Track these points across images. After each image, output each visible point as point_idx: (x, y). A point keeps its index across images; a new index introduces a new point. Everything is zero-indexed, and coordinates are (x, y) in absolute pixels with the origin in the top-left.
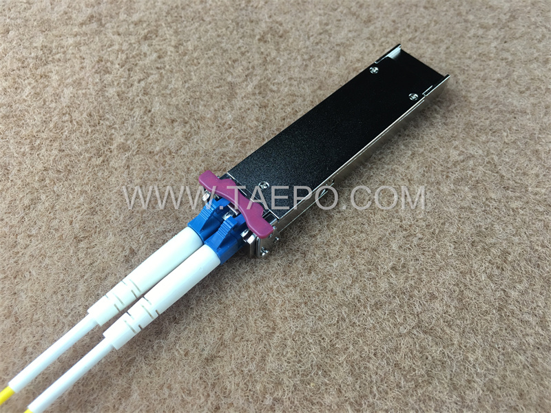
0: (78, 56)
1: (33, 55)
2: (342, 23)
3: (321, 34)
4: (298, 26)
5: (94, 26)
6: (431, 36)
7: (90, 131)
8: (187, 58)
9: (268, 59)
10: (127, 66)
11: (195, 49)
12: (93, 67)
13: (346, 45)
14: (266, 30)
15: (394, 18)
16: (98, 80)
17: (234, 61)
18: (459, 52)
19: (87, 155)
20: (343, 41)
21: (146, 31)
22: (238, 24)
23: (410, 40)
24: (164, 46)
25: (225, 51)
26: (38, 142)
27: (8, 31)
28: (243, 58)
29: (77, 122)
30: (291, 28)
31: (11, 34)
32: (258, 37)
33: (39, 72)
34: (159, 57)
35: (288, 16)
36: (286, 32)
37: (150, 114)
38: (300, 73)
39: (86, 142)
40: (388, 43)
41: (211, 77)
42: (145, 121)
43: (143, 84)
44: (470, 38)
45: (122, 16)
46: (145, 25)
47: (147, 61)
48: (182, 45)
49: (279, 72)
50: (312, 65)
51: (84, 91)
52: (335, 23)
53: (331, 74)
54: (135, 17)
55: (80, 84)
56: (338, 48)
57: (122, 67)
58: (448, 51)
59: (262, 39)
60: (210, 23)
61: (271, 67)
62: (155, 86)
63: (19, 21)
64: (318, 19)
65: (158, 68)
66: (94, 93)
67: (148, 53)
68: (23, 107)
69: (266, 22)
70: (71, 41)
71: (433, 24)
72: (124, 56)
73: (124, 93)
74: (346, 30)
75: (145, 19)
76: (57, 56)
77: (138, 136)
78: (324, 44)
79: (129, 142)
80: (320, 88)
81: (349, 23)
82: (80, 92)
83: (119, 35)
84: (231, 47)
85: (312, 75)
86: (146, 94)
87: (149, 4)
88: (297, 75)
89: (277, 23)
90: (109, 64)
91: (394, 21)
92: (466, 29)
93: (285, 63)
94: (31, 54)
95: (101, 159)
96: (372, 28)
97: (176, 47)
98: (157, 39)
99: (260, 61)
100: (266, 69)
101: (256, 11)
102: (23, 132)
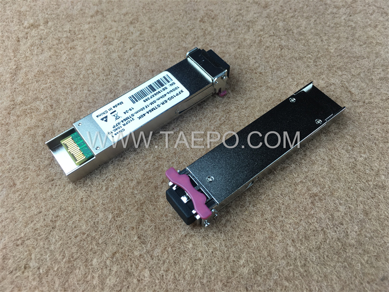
0: (92, 35)
1: (65, 36)
2: (250, 9)
3: (237, 16)
4: (223, 12)
5: (100, 17)
6: (305, 14)
7: (105, 79)
8: (157, 34)
9: (206, 32)
10: (122, 40)
11: (162, 28)
12: (102, 42)
13: (253, 22)
14: (203, 15)
15: (282, 4)
16: (105, 49)
17: (186, 34)
18: (322, 23)
19: (105, 92)
20: (252, 19)
21: (131, 19)
22: (186, 12)
23: (292, 17)
24: (143, 27)
25: (180, 29)
26: (75, 86)
27: (47, 22)
28: (191, 33)
29: (96, 74)
30: (219, 13)
31: (50, 24)
32: (199, 19)
33: (69, 45)
34: (141, 34)
35: (217, 6)
36: (216, 15)
37: (139, 68)
38: (226, 39)
39: (103, 86)
40: (279, 19)
41: (173, 44)
42: (136, 72)
43: (132, 50)
44: (328, 14)
45: (116, 11)
46: (130, 15)
47: (134, 37)
48: (154, 26)
49: (213, 40)
50: (233, 35)
51: (98, 56)
52: (245, 8)
53: (245, 40)
54: (124, 11)
55: (95, 52)
56: (248, 24)
57: (119, 40)
58: (315, 23)
59: (202, 21)
60: (169, 12)
61: (208, 37)
62: (140, 51)
63: (54, 16)
64: (235, 7)
66: (104, 57)
67: (134, 32)
68: (63, 66)
69: (203, 10)
70: (87, 26)
71: (306, 7)
72: (120, 34)
73: (122, 56)
74: (253, 12)
75: (130, 12)
76: (80, 36)
77: (133, 80)
78: (240, 22)
79: (128, 84)
80: (239, 48)
81: (255, 8)
82: (96, 56)
83: (115, 22)
84: (183, 26)
85: (234, 40)
86: (135, 56)
87: (131, 2)
88: (224, 41)
89: (210, 10)
90: (111, 40)
91: (281, 6)
92: (326, 9)
93: (217, 34)
94: (63, 35)
95: (113, 94)
96: (268, 11)
97: (150, 28)
98: (139, 23)
99: (202, 34)
100: (205, 39)
101: (197, 3)
102: (66, 81)
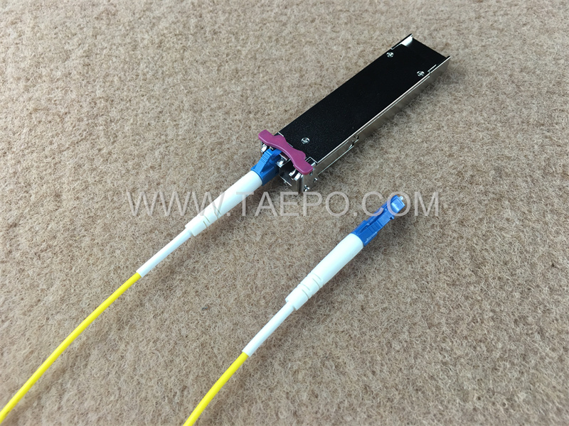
65: (17, 44)
